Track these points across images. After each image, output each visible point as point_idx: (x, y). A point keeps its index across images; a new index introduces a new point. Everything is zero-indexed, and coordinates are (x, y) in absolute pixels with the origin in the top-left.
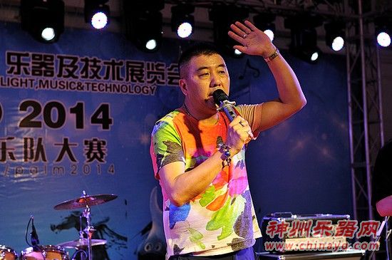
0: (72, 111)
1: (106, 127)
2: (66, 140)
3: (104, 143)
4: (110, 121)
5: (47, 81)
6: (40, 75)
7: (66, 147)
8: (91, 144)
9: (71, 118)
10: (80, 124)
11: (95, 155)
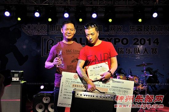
0: (148, 40)
1: (157, 44)
2: (146, 48)
3: (157, 49)
4: (159, 43)
5: (140, 33)
6: (139, 31)
7: (146, 50)
8: (153, 49)
9: (147, 42)
10: (150, 44)
11: (154, 52)
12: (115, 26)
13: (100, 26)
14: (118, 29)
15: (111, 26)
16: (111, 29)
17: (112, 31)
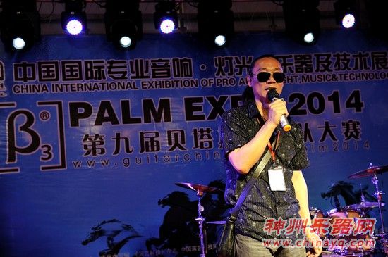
0: (330, 99)
1: (359, 110)
2: (327, 123)
3: (358, 123)
4: (362, 105)
5: (308, 76)
6: (302, 72)
7: (327, 129)
8: (348, 125)
9: (329, 104)
10: (337, 109)
11: (352, 133)
12: (231, 59)
13: (185, 60)
14: (241, 67)
15: (220, 59)
16: (220, 70)
17: (223, 74)
